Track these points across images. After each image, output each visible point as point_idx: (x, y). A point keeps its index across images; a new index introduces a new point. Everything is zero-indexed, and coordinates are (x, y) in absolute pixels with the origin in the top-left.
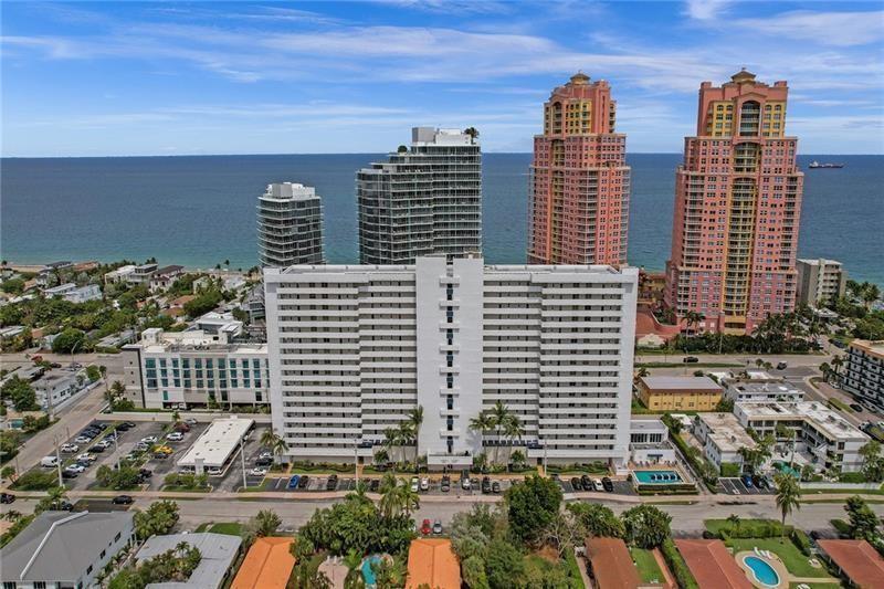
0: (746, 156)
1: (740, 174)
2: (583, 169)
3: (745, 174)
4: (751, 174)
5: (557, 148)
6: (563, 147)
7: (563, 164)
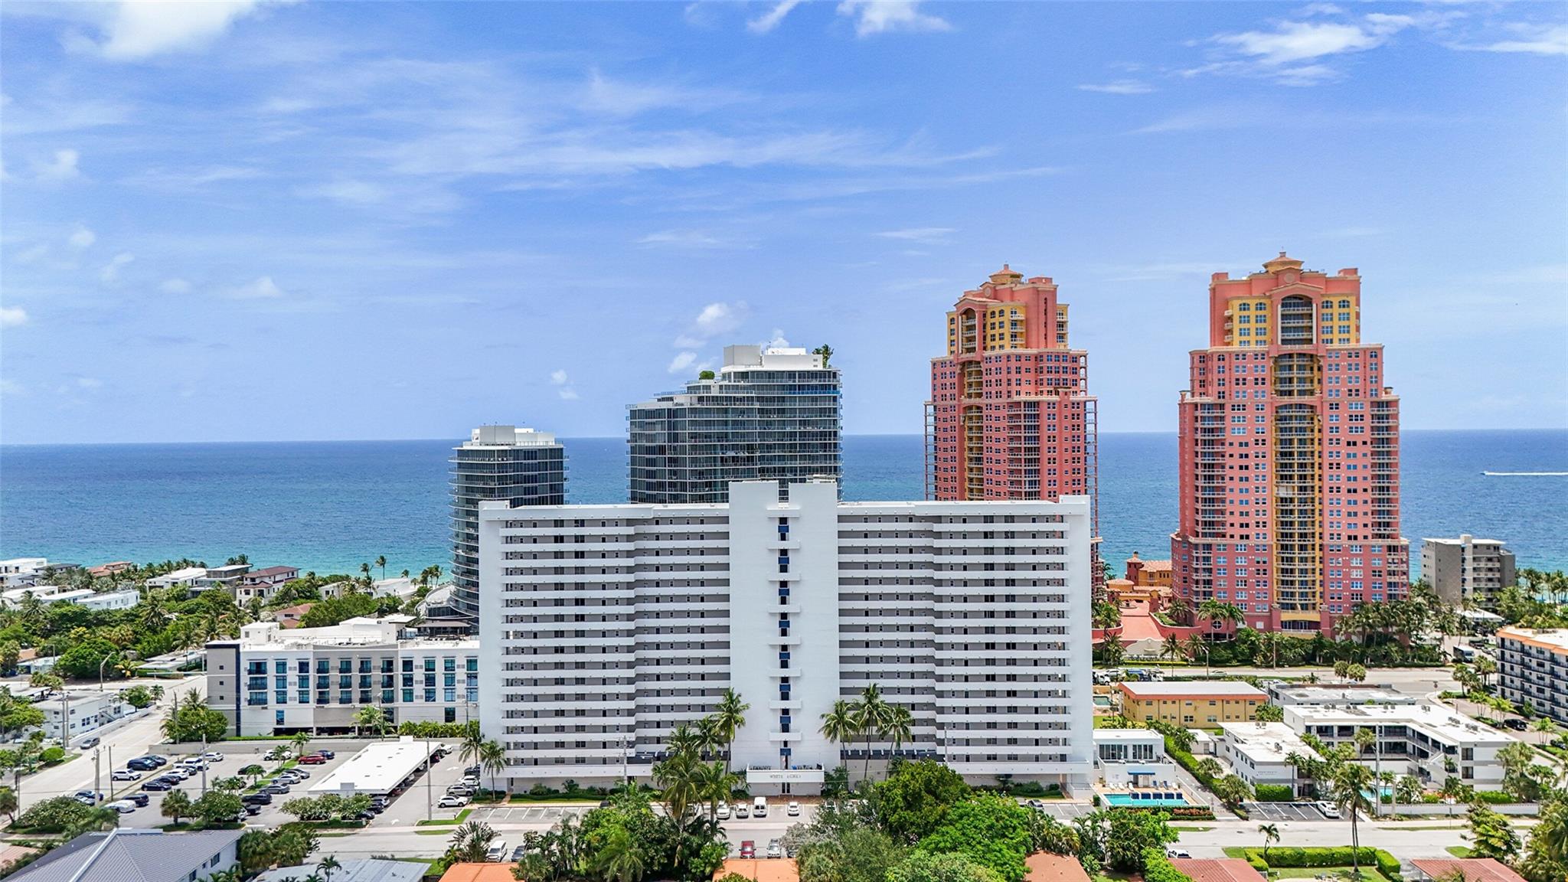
0: (1295, 374)
1: (1286, 400)
2: (1016, 398)
3: (1296, 399)
4: (1306, 399)
5: (970, 374)
6: (980, 373)
7: (980, 395)
